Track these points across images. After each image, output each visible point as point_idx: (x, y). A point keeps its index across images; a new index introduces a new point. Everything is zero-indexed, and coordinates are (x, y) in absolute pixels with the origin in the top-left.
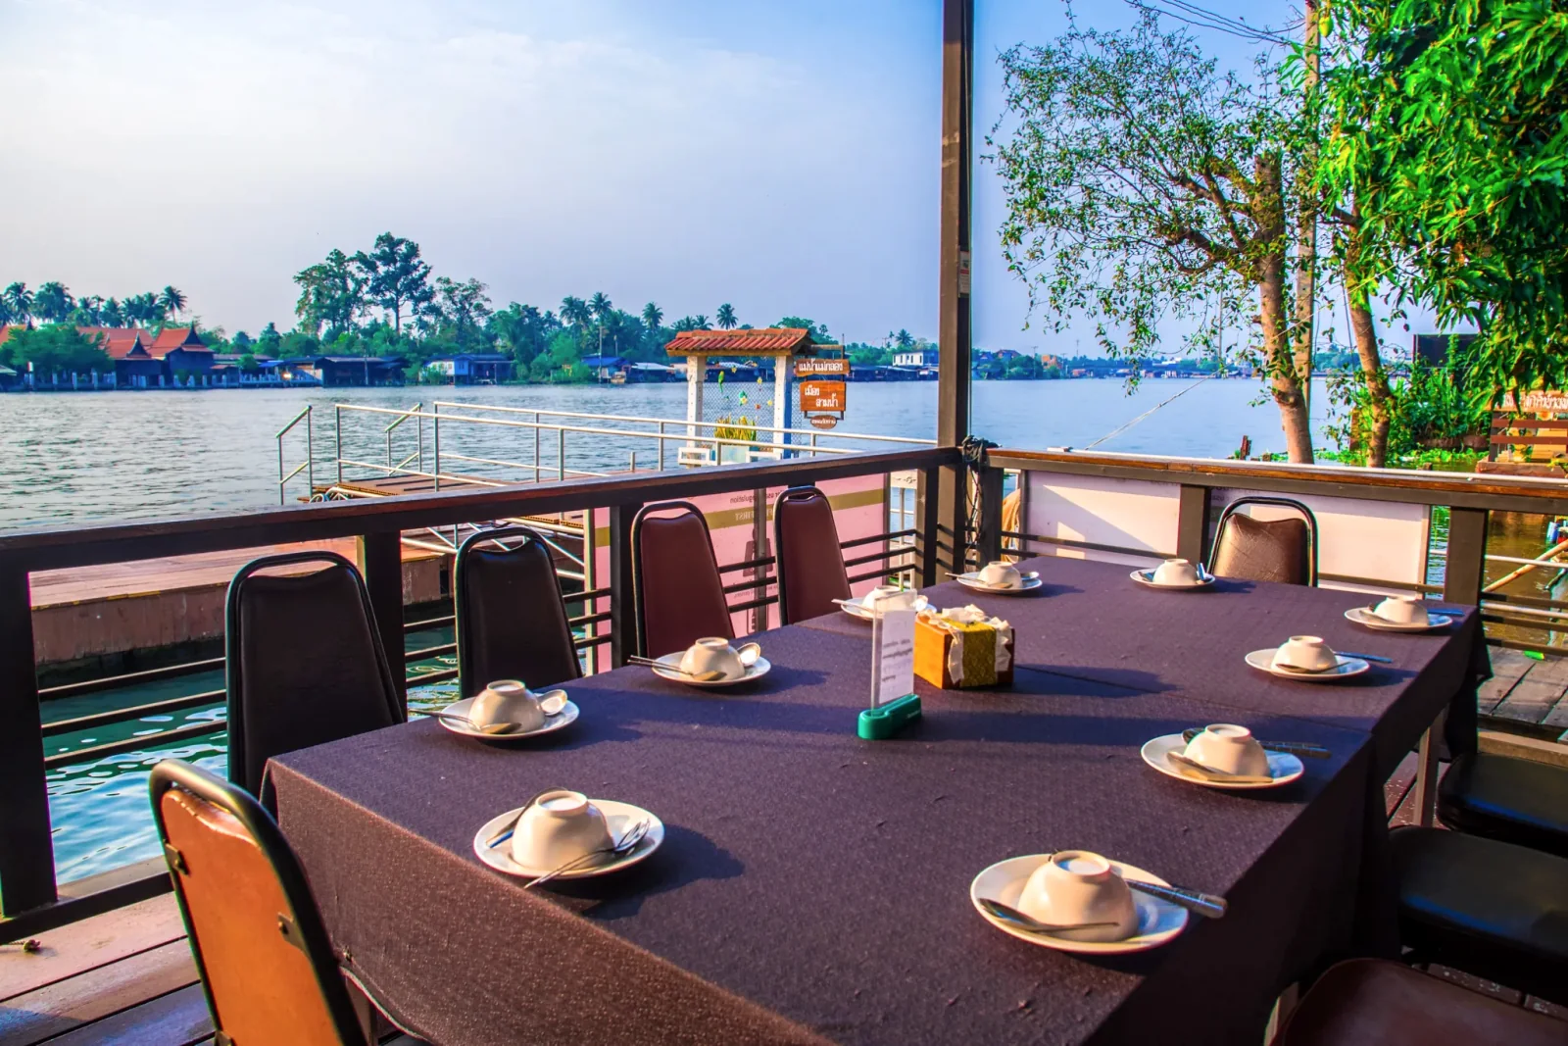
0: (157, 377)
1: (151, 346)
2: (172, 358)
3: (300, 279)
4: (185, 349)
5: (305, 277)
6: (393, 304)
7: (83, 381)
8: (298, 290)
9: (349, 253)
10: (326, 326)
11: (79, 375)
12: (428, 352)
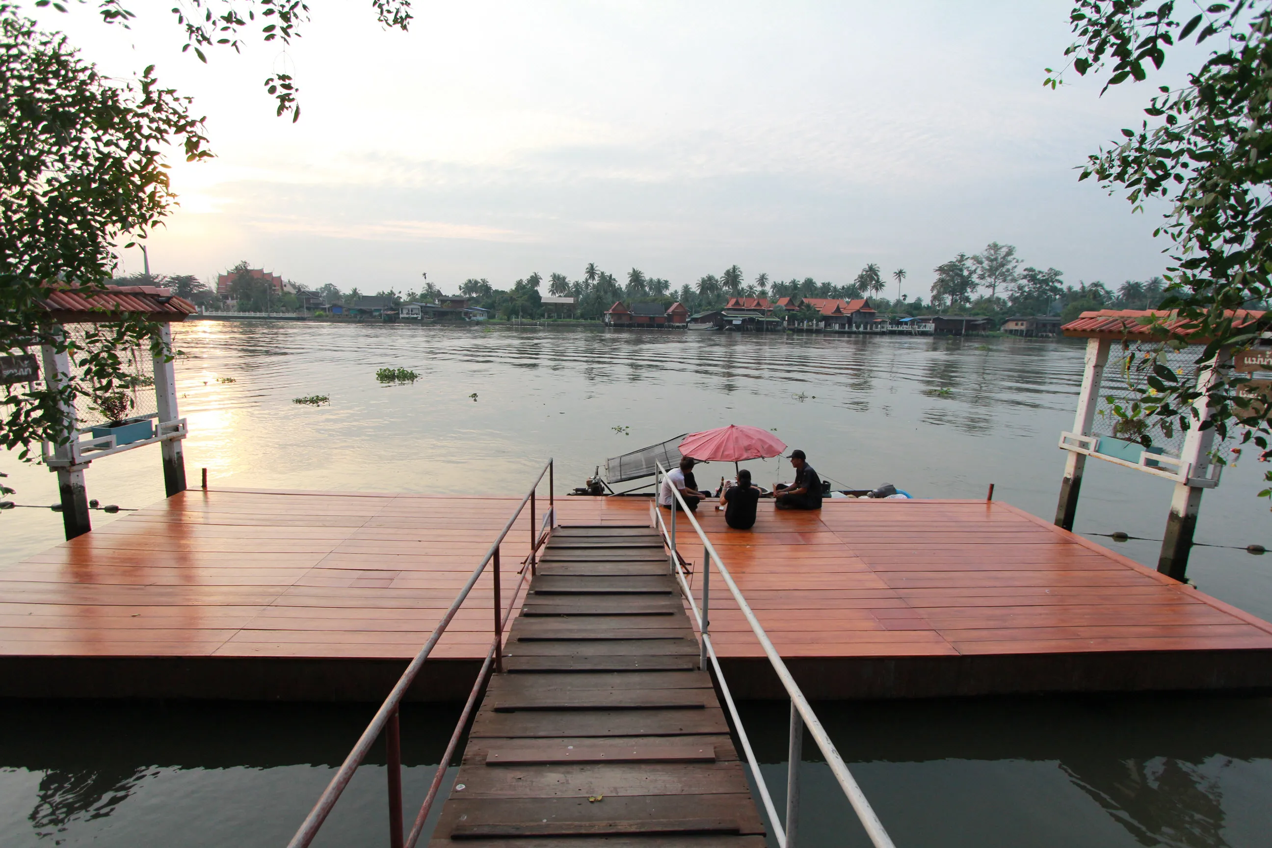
0: (845, 325)
1: (845, 308)
2: (854, 315)
3: (937, 270)
4: (861, 311)
5: (941, 269)
6: (992, 286)
7: (810, 326)
8: (936, 276)
9: (968, 254)
10: (948, 300)
11: (808, 322)
12: (1007, 315)
